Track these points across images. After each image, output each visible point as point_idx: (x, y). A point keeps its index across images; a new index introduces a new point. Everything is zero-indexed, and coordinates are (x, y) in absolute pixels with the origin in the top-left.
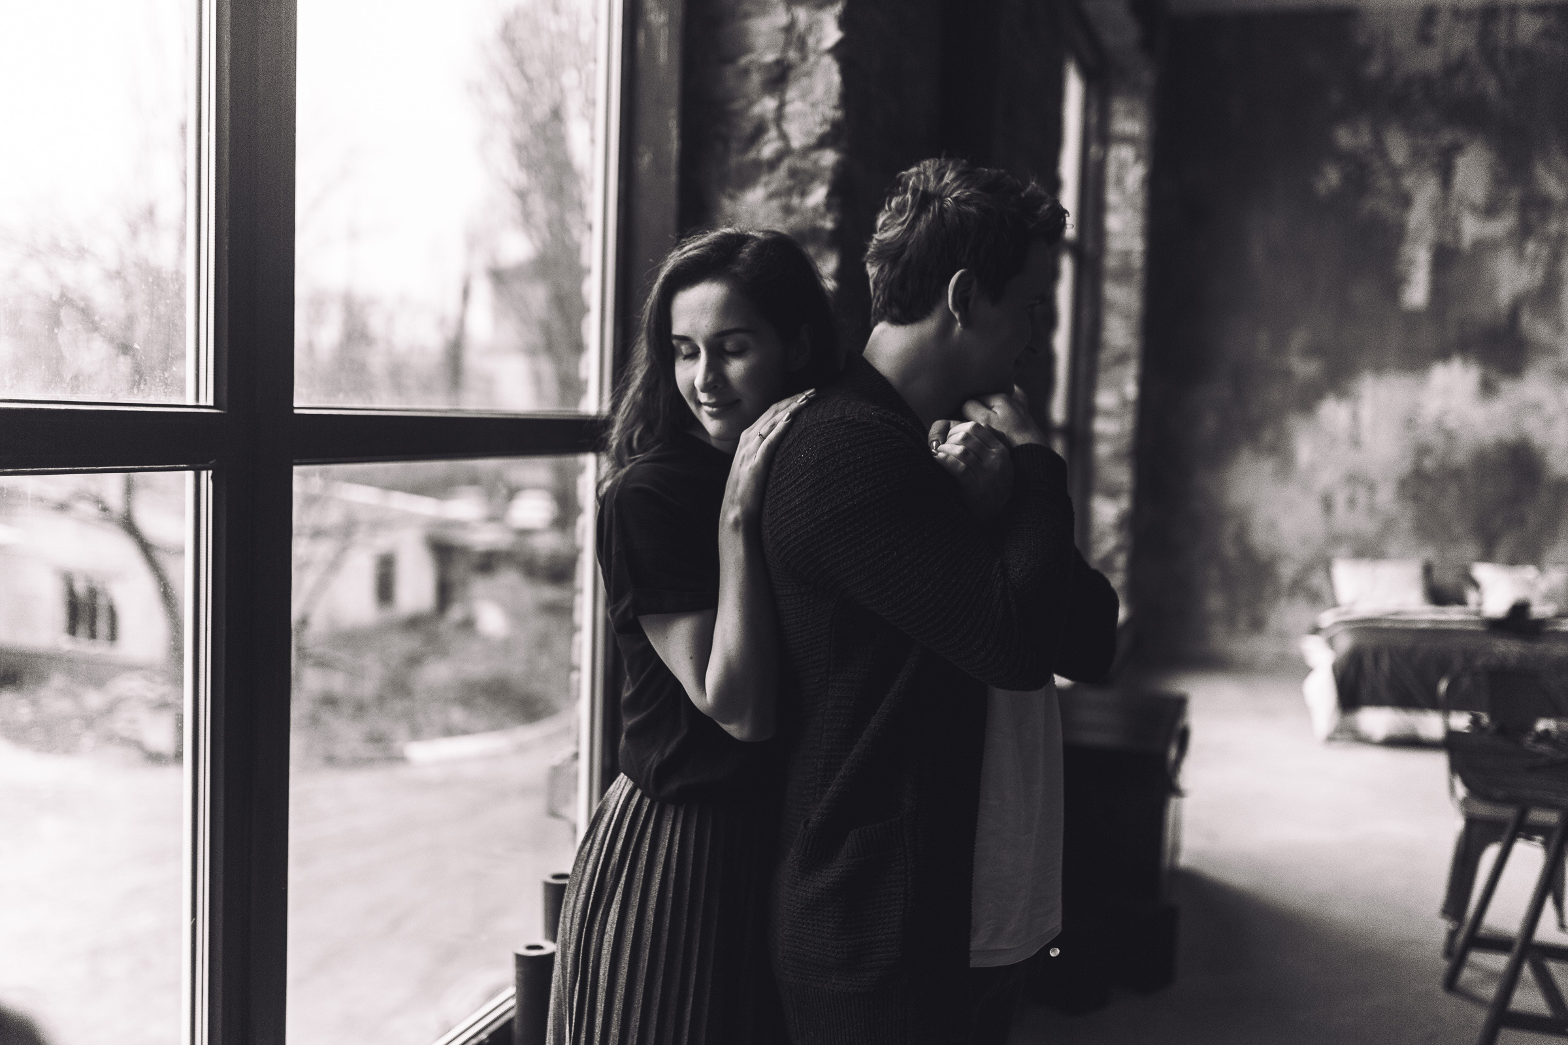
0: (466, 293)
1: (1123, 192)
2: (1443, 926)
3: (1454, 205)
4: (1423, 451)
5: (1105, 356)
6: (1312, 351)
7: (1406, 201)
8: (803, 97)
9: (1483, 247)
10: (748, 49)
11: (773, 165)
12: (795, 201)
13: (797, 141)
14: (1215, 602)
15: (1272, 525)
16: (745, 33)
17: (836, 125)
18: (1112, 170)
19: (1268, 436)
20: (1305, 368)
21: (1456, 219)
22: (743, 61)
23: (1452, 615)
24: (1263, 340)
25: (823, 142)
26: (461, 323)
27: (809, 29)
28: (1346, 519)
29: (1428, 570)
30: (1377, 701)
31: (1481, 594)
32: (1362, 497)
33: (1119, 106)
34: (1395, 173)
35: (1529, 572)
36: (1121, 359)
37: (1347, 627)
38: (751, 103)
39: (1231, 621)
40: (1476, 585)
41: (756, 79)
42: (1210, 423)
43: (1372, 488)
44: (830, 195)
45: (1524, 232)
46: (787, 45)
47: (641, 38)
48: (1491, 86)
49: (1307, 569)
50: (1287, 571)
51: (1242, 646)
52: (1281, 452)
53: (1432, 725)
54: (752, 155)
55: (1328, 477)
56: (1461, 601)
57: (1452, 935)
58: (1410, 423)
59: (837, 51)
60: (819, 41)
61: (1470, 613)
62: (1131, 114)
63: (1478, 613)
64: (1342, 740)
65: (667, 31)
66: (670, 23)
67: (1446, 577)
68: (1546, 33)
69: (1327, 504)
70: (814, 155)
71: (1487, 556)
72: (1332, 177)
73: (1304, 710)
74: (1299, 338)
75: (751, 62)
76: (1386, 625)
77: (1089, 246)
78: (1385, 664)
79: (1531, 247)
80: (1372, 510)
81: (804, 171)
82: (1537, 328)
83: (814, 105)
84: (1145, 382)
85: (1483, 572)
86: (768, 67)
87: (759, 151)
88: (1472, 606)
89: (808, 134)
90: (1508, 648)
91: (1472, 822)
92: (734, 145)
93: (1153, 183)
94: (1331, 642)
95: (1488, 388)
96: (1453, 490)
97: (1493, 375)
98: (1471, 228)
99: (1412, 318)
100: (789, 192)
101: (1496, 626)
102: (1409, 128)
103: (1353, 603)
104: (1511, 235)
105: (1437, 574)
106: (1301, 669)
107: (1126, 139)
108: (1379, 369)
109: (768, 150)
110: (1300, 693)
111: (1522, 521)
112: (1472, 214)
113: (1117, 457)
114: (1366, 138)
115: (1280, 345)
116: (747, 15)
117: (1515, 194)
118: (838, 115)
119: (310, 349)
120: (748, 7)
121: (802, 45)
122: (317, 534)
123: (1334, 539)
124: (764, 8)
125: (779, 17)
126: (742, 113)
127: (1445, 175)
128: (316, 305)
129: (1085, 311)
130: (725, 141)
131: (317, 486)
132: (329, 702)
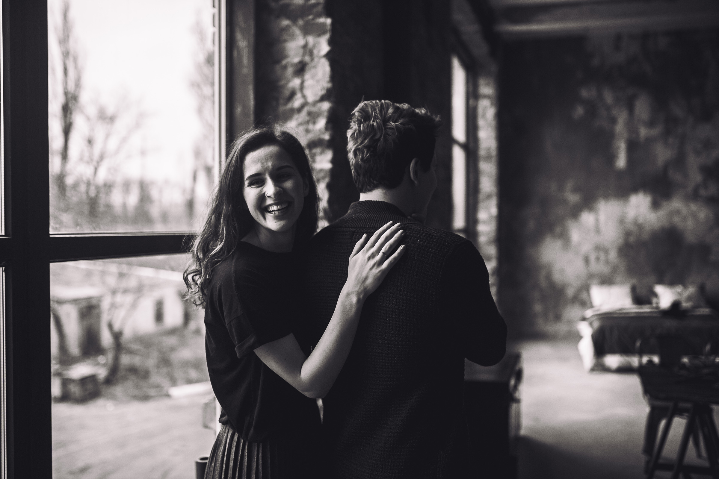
0: (195, 178)
1: (486, 120)
2: (643, 459)
3: (635, 122)
4: (628, 234)
5: (481, 196)
6: (576, 190)
7: (613, 121)
8: (313, 77)
9: (649, 140)
10: (285, 57)
11: (299, 110)
12: (311, 126)
13: (311, 98)
14: (538, 308)
15: (562, 271)
16: (283, 49)
17: (329, 91)
18: (480, 111)
19: (558, 229)
20: (573, 198)
21: (637, 128)
22: (284, 62)
23: (646, 309)
24: (553, 186)
25: (323, 99)
26: (193, 191)
27: (314, 46)
28: (595, 267)
29: (634, 289)
30: (613, 351)
31: (658, 299)
32: (602, 256)
33: (482, 82)
34: (608, 109)
35: (679, 289)
36: (489, 197)
37: (598, 317)
38: (288, 82)
39: (545, 315)
40: (656, 295)
41: (290, 71)
42: (531, 225)
43: (606, 251)
44: (327, 123)
45: (668, 133)
46: (304, 54)
47: (235, 54)
48: (648, 68)
49: (580, 291)
50: (570, 292)
51: (552, 328)
52: (564, 237)
53: (635, 361)
54: (289, 106)
55: (586, 248)
56: (649, 302)
57: (648, 463)
58: (622, 221)
59: (328, 56)
60: (319, 52)
61: (654, 308)
62: (487, 85)
63: (657, 308)
64: (597, 371)
65: (247, 50)
66: (248, 46)
67: (642, 291)
69: (587, 260)
70: (319, 105)
71: (661, 282)
72: (580, 111)
73: (579, 357)
74: (570, 185)
75: (287, 63)
76: (616, 316)
77: (471, 145)
78: (616, 334)
79: (671, 139)
80: (607, 262)
81: (315, 113)
82: (676, 176)
83: (318, 81)
84: (500, 207)
85: (659, 289)
86: (296, 65)
87: (293, 103)
88: (654, 305)
89: (316, 95)
90: (671, 324)
91: (653, 409)
92: (281, 101)
93: (500, 116)
94: (591, 324)
95: (655, 205)
96: (643, 252)
97: (658, 199)
98: (643, 132)
99: (620, 174)
100: (308, 122)
101: (666, 313)
102: (613, 88)
103: (601, 305)
104: (661, 135)
105: (638, 290)
106: (577, 337)
107: (486, 97)
108: (607, 197)
109: (297, 103)
110: (577, 349)
111: (675, 264)
112: (643, 126)
113: (489, 243)
114: (594, 93)
115: (561, 188)
116: (285, 41)
117: (662, 116)
118: (329, 85)
119: (124, 206)
120: (285, 37)
121: (311, 53)
122: (126, 291)
123: (591, 276)
124: (293, 37)
125: (300, 41)
126: (284, 86)
127: (631, 109)
128: (127, 186)
129: (471, 175)
130: (277, 100)
131: (125, 268)
132: (133, 370)
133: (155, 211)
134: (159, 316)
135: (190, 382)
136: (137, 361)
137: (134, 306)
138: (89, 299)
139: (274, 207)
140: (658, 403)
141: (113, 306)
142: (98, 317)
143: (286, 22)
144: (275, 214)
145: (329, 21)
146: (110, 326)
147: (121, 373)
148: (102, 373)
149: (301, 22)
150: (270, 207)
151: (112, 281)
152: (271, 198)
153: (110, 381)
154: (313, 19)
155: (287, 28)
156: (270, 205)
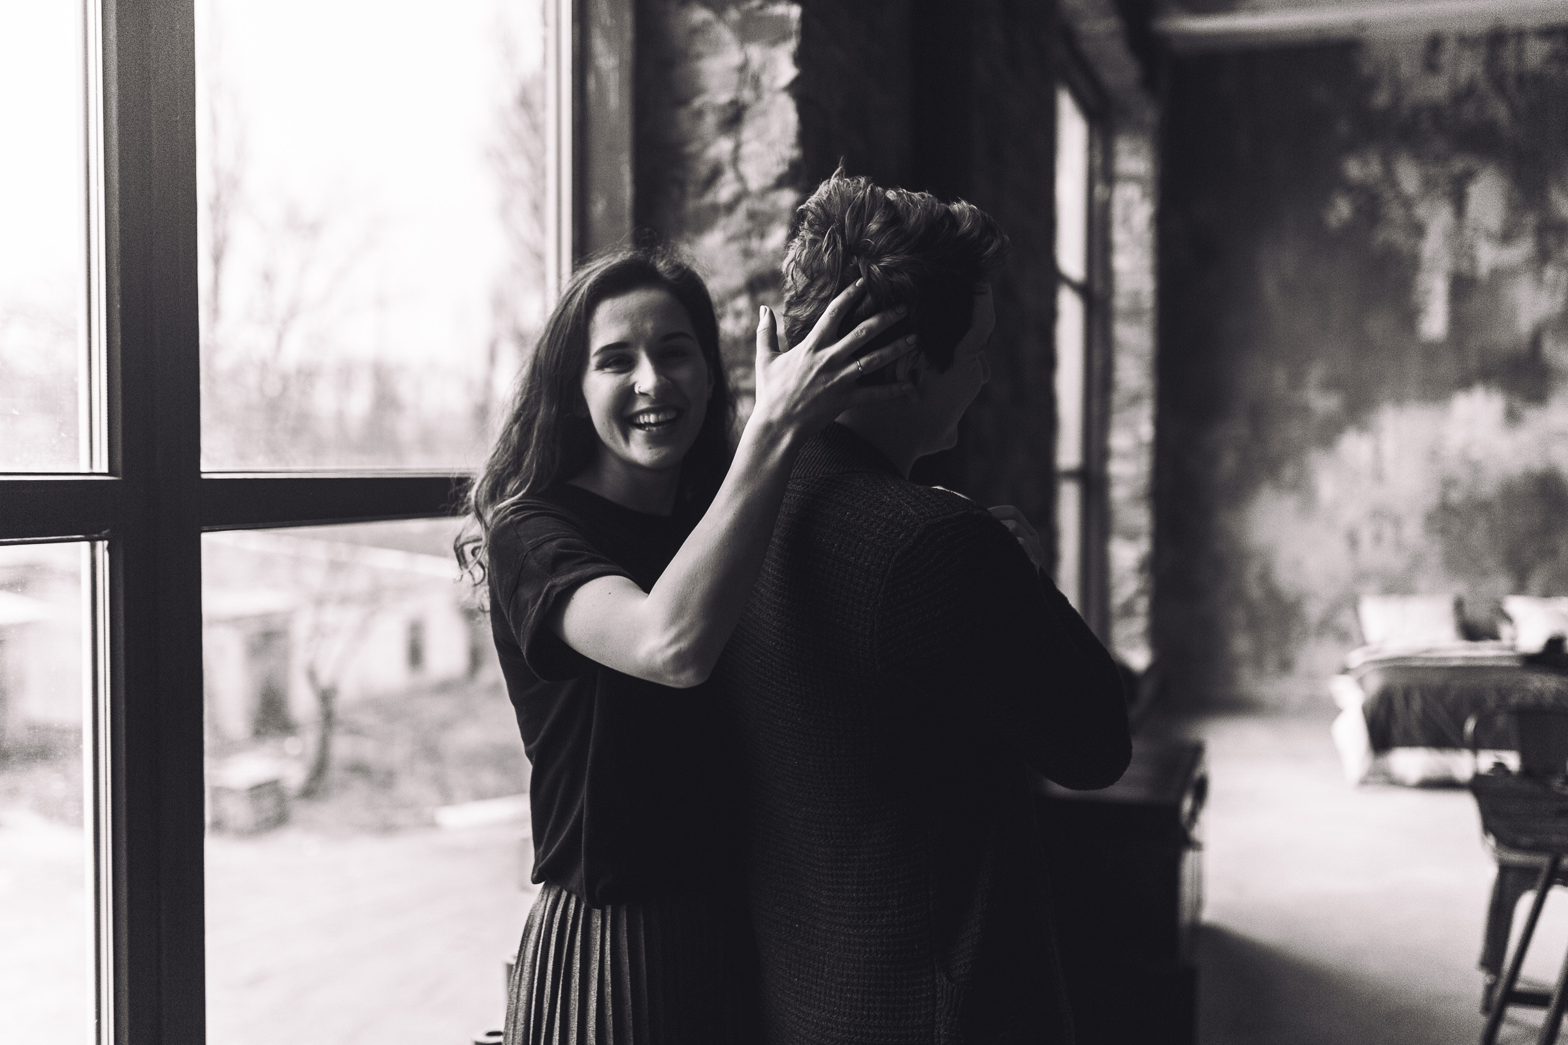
0: (492, 357)
1: (1130, 230)
2: (1479, 980)
3: (1468, 233)
4: (1448, 483)
5: (1118, 398)
6: (1331, 384)
7: (1418, 230)
8: (759, 136)
9: (1499, 275)
10: (699, 91)
11: (730, 208)
12: (755, 244)
13: (755, 183)
14: (1242, 644)
16: (696, 75)
17: (794, 166)
18: (1118, 211)
19: (1289, 472)
20: (1324, 403)
21: (1471, 247)
22: (697, 103)
23: (1485, 651)
24: (1280, 376)
25: (781, 183)
26: (488, 385)
27: (763, 67)
28: (1373, 556)
29: (1459, 606)
30: (1410, 742)
31: (1515, 629)
32: (1388, 532)
33: (1123, 146)
34: (1408, 203)
35: (1563, 604)
36: (1135, 399)
37: (1377, 666)
38: (706, 146)
39: (1258, 661)
40: (1508, 619)
41: (710, 121)
42: (1229, 462)
43: (1397, 522)
45: (1543, 257)
46: (742, 83)
47: (592, 84)
48: (1500, 111)
49: (1336, 607)
50: (1314, 611)
51: (1269, 688)
52: (1302, 487)
53: (1464, 764)
54: (709, 199)
55: (1352, 513)
56: (1494, 636)
57: (1490, 989)
58: (1434, 455)
59: (793, 88)
60: (774, 79)
61: (1502, 648)
62: (1135, 152)
63: (1512, 648)
64: (1377, 783)
65: (617, 76)
66: (620, 67)
67: (1479, 613)
68: (1554, 57)
69: (1353, 541)
70: (773, 196)
71: (1520, 588)
72: (1342, 210)
73: (1335, 754)
74: (1317, 372)
75: (704, 104)
76: (1418, 663)
77: (1098, 286)
78: (1417, 704)
79: (1550, 273)
80: (1399, 545)
81: (763, 214)
82: (1559, 354)
83: (771, 145)
84: (1161, 422)
85: (1516, 606)
86: (723, 108)
87: (716, 193)
88: (1506, 641)
89: (766, 175)
90: (1544, 684)
91: (1505, 871)
92: (691, 189)
93: (1162, 222)
94: (1361, 681)
95: (1512, 417)
96: (1482, 524)
97: (1518, 404)
98: (1488, 256)
99: (1431, 351)
100: (748, 234)
101: (1531, 661)
102: (1419, 157)
103: (1382, 643)
104: (1529, 262)
105: (1468, 610)
106: (1330, 710)
107: (1132, 179)
108: (1399, 400)
109: (725, 191)
110: (1329, 735)
111: (1553, 553)
112: (1488, 241)
113: (1135, 500)
114: (1375, 168)
115: (1297, 380)
116: (699, 56)
117: (1530, 220)
118: (795, 153)
119: (340, 417)
120: (700, 47)
121: (756, 83)
122: (345, 600)
123: (1362, 576)
124: (717, 47)
125: (732, 56)
126: (696, 156)
127: (1459, 202)
128: (346, 374)
129: (1097, 353)
130: (682, 185)
131: (343, 551)
132: (359, 769)
133: (406, 428)
134: (415, 655)
135: (481, 795)
136: (368, 750)
137: (362, 631)
138: (265, 617)
139: (649, 416)
140: (1516, 858)
141: (319, 632)
142: (285, 656)
143: (700, 15)
144: (649, 431)
145: (795, 11)
146: (312, 675)
147: (335, 774)
148: (295, 776)
149: (733, 14)
150: (641, 417)
151: (315, 578)
152: (647, 397)
153: (309, 792)
154: (761, 7)
155: (705, 26)
156: (643, 412)
